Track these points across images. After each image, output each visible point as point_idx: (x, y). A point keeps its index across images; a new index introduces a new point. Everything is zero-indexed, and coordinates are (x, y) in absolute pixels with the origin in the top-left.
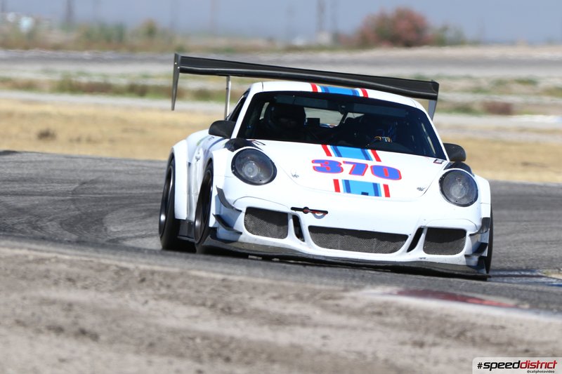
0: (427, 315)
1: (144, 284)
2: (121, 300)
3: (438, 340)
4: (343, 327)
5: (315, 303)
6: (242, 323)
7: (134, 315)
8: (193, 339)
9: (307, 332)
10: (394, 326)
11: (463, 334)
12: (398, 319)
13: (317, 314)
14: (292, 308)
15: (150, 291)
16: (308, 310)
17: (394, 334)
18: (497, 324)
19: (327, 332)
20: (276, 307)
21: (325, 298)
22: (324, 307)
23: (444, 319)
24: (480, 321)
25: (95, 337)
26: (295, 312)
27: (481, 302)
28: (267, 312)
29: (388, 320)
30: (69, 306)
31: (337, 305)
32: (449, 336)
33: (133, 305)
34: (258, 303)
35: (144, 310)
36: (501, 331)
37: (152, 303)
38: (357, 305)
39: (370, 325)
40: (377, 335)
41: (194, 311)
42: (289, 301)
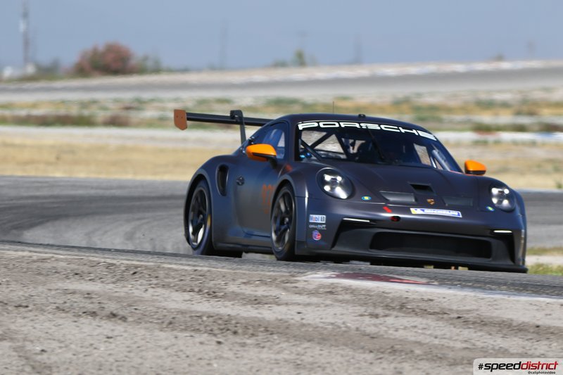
0: (368, 293)
1: (136, 276)
2: (125, 289)
3: (387, 312)
4: (309, 304)
5: (277, 286)
6: (227, 303)
7: (141, 300)
8: (200, 317)
9: (283, 309)
10: (347, 302)
11: (403, 306)
12: (347, 297)
13: (284, 296)
14: (261, 291)
15: (145, 282)
16: (274, 292)
17: (351, 309)
18: (426, 298)
19: (299, 309)
20: (248, 290)
21: (283, 282)
22: (285, 289)
23: (382, 296)
24: (411, 296)
25: (124, 319)
26: (265, 294)
27: (401, 281)
28: (243, 294)
29: (340, 297)
30: (89, 295)
31: (296, 287)
32: (393, 308)
33: (137, 293)
34: (232, 288)
35: (147, 295)
36: (431, 303)
37: (151, 290)
38: (311, 287)
39: (328, 302)
40: (338, 309)
41: (187, 296)
42: (257, 286)
